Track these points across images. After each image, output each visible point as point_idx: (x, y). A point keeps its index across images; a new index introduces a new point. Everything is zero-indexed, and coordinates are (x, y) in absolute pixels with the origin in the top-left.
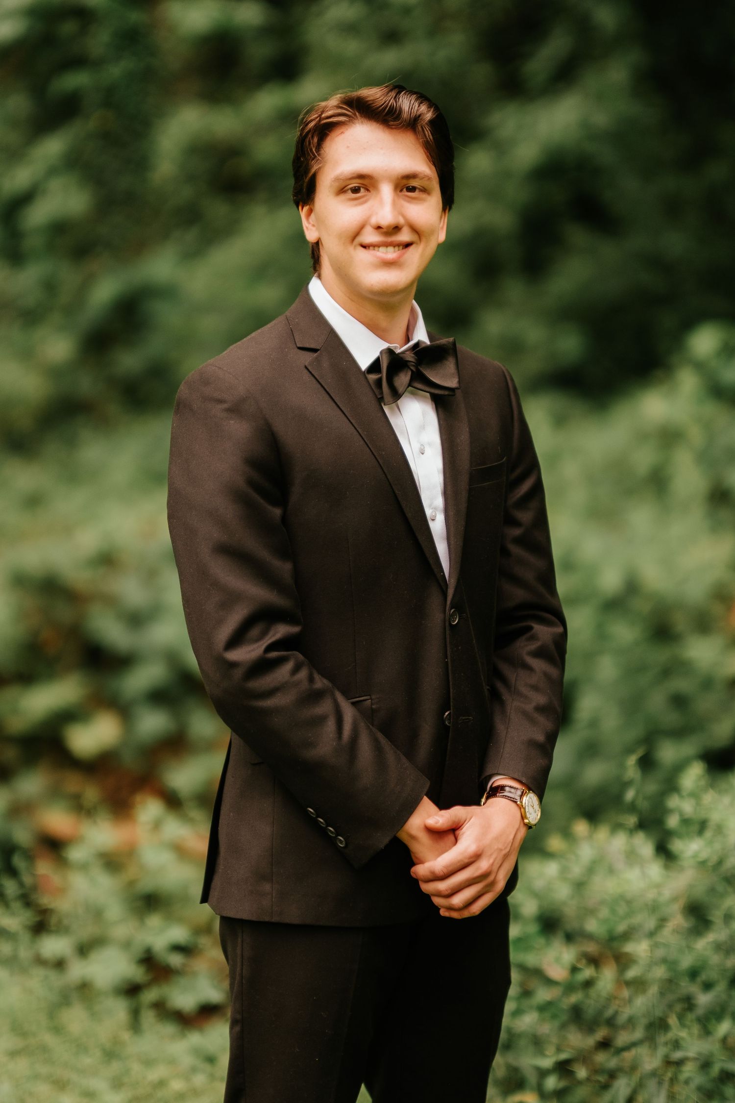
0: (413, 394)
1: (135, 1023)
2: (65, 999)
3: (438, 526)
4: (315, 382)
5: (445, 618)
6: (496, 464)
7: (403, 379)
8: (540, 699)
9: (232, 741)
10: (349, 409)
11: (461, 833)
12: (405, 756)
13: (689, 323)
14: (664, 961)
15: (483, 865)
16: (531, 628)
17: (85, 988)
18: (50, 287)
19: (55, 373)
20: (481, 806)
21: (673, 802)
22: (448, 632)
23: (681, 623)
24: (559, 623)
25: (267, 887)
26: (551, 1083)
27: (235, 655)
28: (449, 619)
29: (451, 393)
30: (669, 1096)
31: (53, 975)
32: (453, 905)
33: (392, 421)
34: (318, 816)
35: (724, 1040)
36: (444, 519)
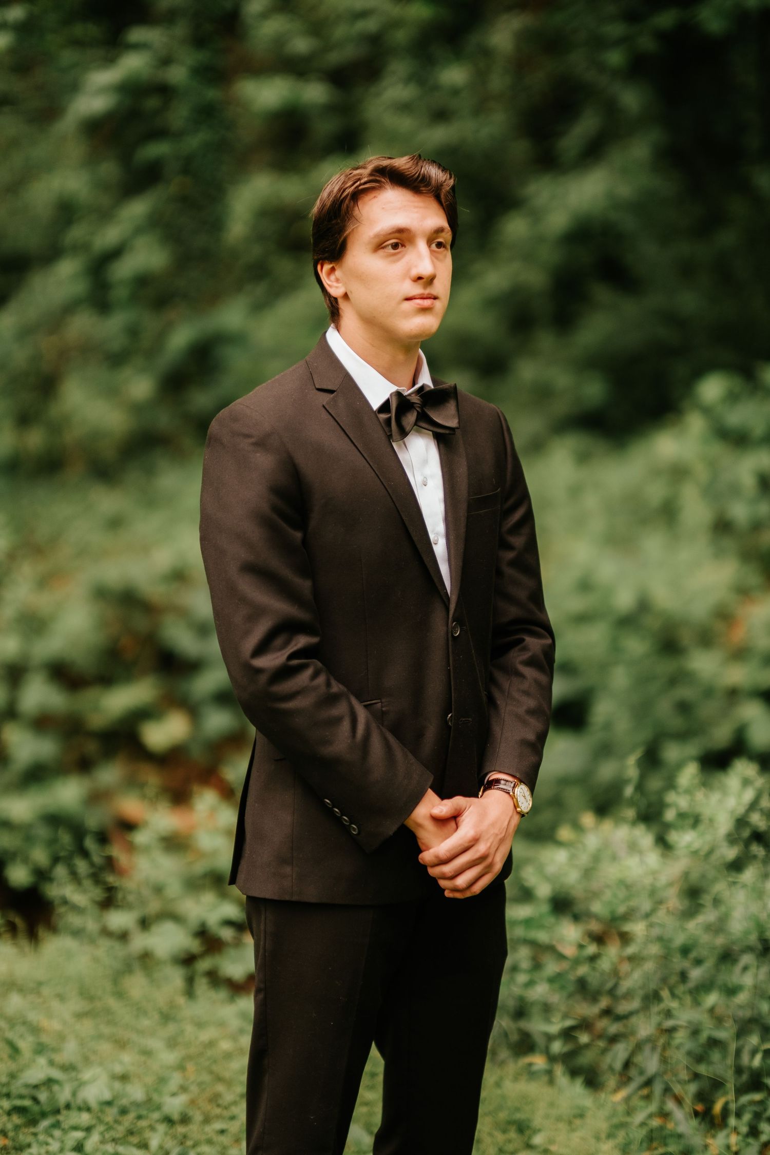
0: (418, 432)
1: (190, 991)
2: (127, 968)
3: (440, 548)
4: (332, 419)
5: (447, 630)
6: (491, 494)
7: (411, 418)
8: (531, 703)
9: (257, 740)
10: (362, 445)
11: (461, 820)
12: (412, 753)
13: (699, 373)
14: (660, 939)
15: (481, 848)
16: (523, 640)
17: (146, 958)
18: (133, 332)
19: (137, 409)
20: (478, 797)
21: (671, 797)
22: (450, 643)
23: (686, 637)
24: (548, 635)
25: (288, 870)
26: (557, 1047)
27: (261, 662)
28: (452, 631)
29: (452, 432)
30: (661, 1059)
31: (117, 945)
32: (456, 886)
33: (401, 456)
34: (334, 806)
35: (712, 1010)
36: (445, 543)
